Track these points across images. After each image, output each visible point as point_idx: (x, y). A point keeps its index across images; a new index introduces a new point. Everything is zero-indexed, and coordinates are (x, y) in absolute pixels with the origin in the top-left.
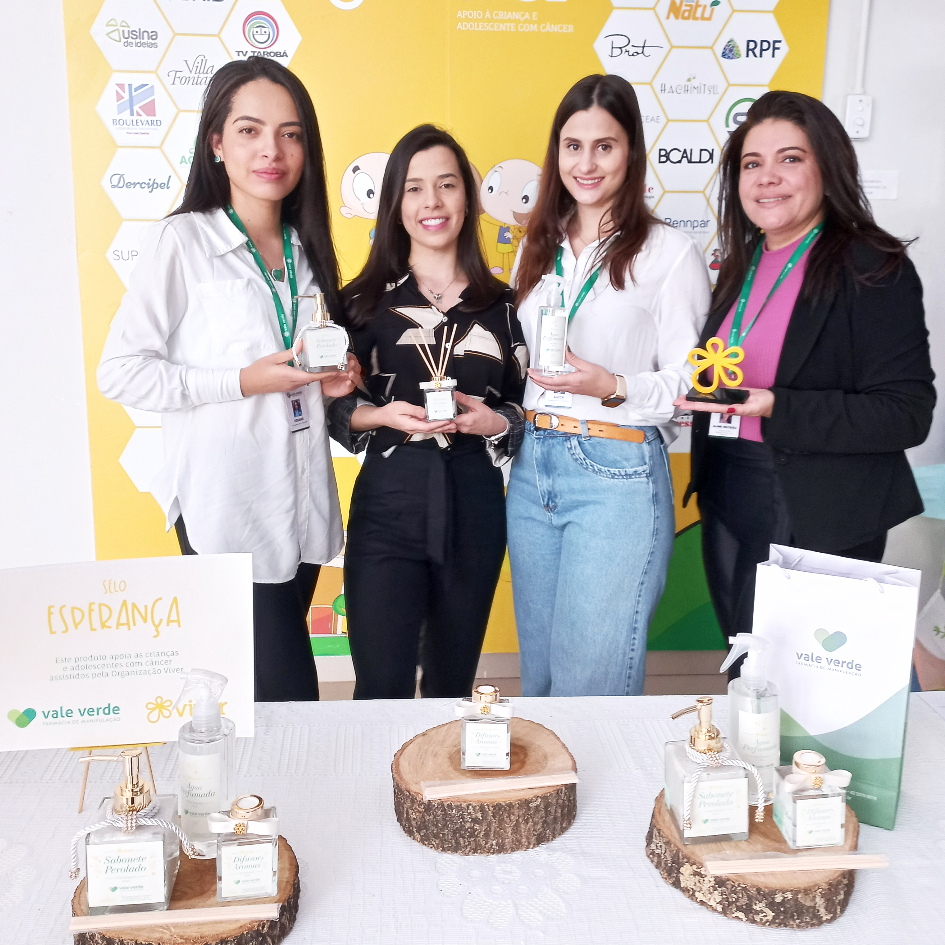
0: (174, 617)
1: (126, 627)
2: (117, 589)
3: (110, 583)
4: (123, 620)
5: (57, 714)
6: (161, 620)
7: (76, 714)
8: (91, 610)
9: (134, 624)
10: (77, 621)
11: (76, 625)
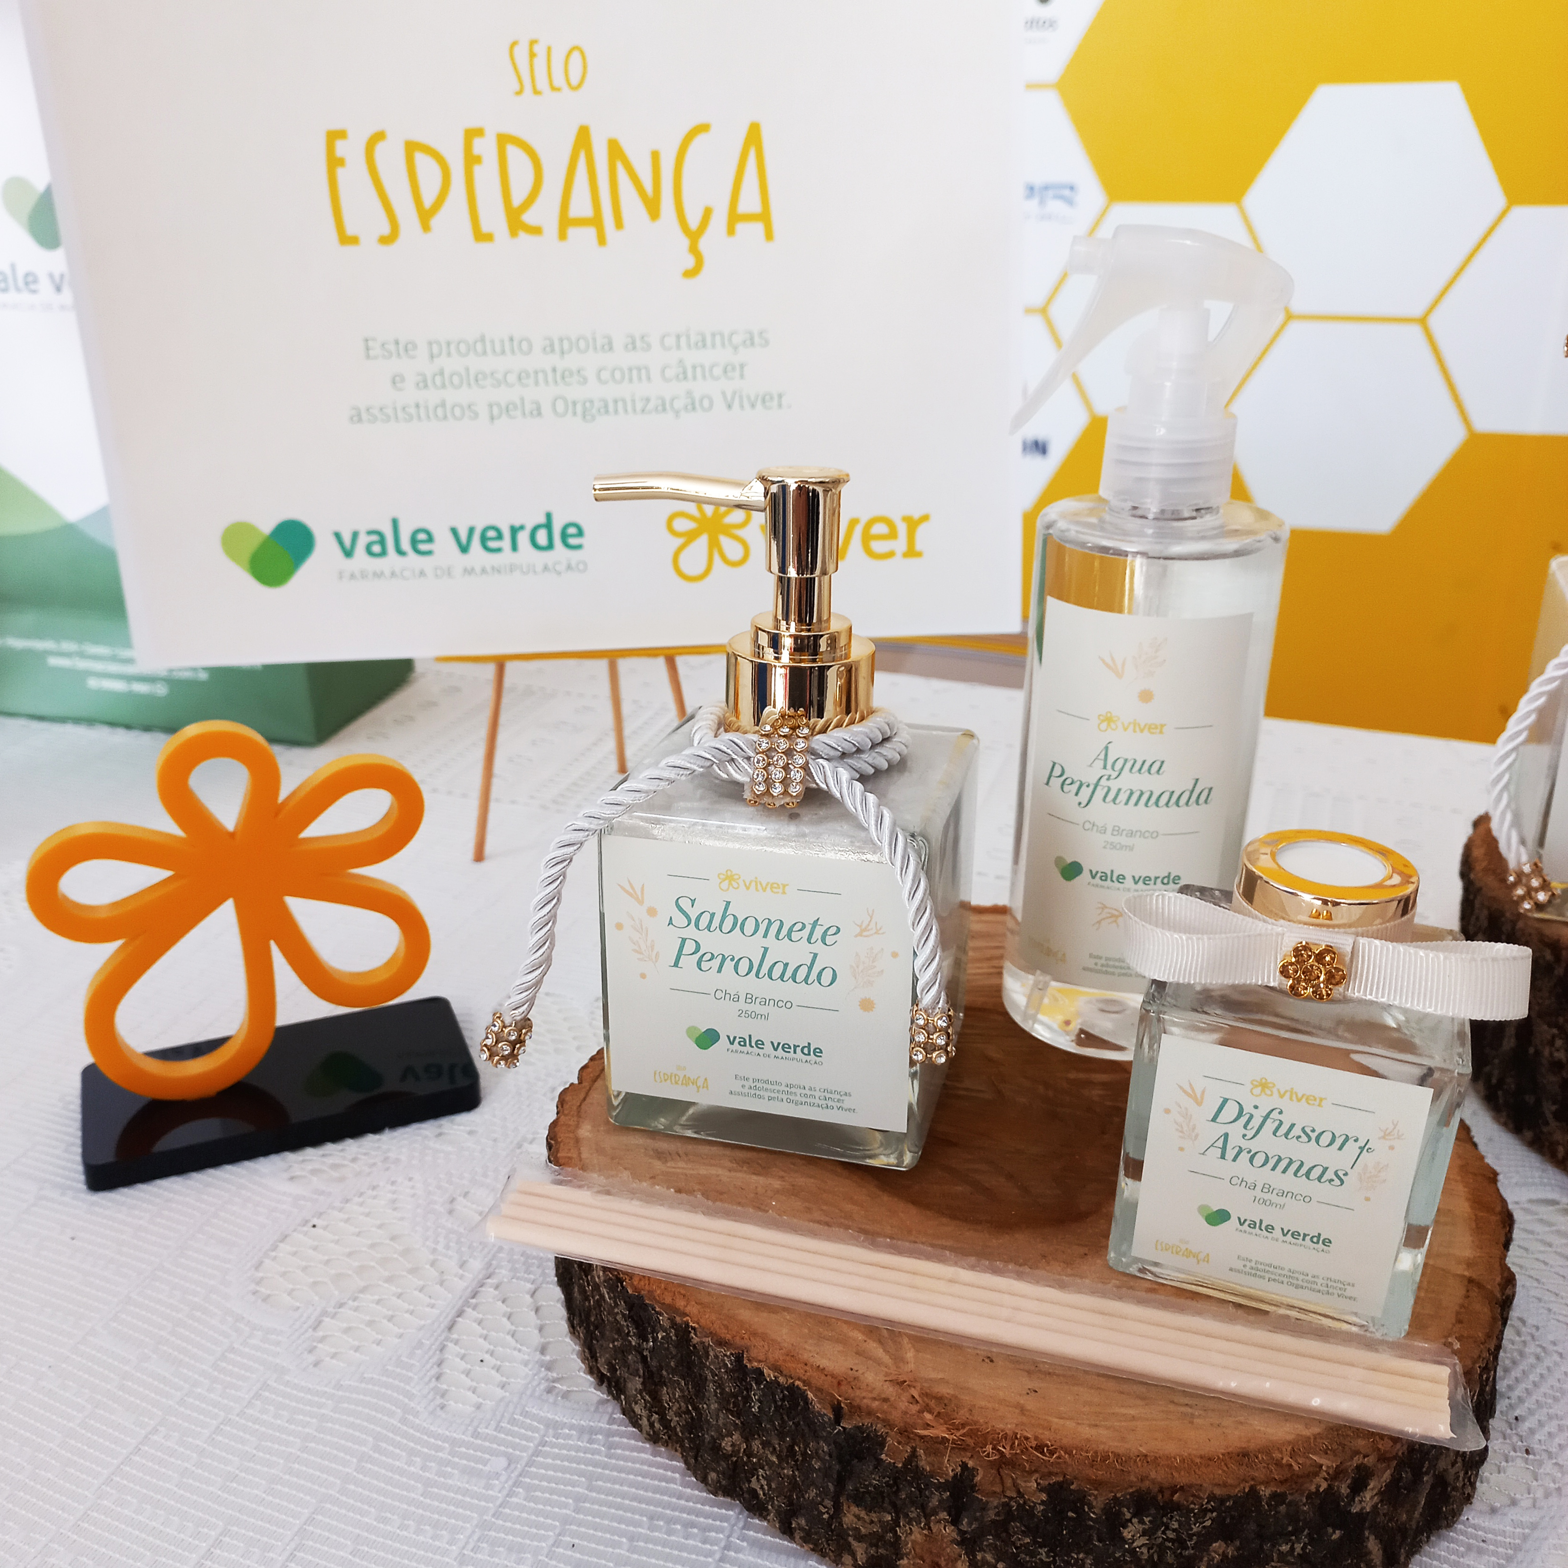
0: (750, 202)
1: (590, 232)
2: (559, 79)
3: (532, 55)
4: (581, 206)
5: (382, 542)
6: (708, 213)
7: (444, 544)
8: (471, 160)
9: (619, 224)
10: (428, 200)
11: (426, 216)
